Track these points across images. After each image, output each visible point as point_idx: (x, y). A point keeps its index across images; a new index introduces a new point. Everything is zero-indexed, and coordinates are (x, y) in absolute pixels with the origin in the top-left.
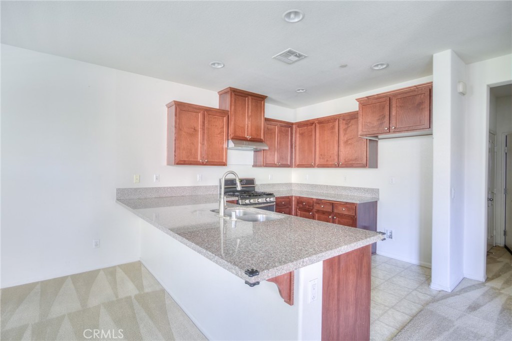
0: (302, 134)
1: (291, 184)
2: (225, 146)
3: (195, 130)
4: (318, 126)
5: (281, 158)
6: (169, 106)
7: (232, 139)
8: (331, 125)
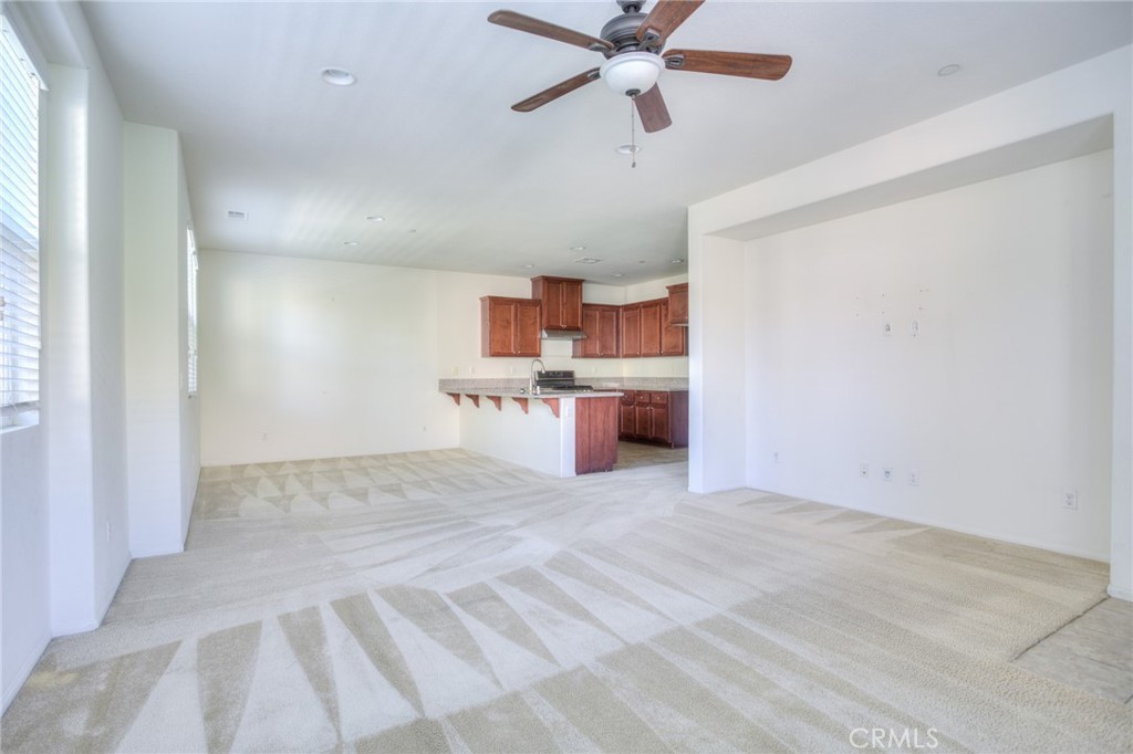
0: (628, 319)
1: (622, 379)
2: (539, 336)
3: (509, 323)
4: (643, 310)
5: (604, 347)
6: (482, 300)
7: (546, 329)
8: (653, 309)
